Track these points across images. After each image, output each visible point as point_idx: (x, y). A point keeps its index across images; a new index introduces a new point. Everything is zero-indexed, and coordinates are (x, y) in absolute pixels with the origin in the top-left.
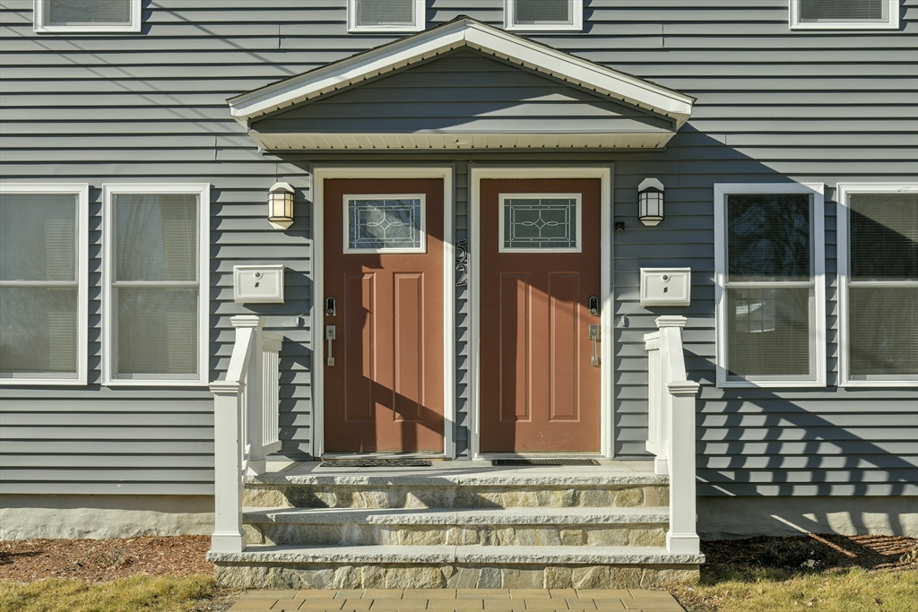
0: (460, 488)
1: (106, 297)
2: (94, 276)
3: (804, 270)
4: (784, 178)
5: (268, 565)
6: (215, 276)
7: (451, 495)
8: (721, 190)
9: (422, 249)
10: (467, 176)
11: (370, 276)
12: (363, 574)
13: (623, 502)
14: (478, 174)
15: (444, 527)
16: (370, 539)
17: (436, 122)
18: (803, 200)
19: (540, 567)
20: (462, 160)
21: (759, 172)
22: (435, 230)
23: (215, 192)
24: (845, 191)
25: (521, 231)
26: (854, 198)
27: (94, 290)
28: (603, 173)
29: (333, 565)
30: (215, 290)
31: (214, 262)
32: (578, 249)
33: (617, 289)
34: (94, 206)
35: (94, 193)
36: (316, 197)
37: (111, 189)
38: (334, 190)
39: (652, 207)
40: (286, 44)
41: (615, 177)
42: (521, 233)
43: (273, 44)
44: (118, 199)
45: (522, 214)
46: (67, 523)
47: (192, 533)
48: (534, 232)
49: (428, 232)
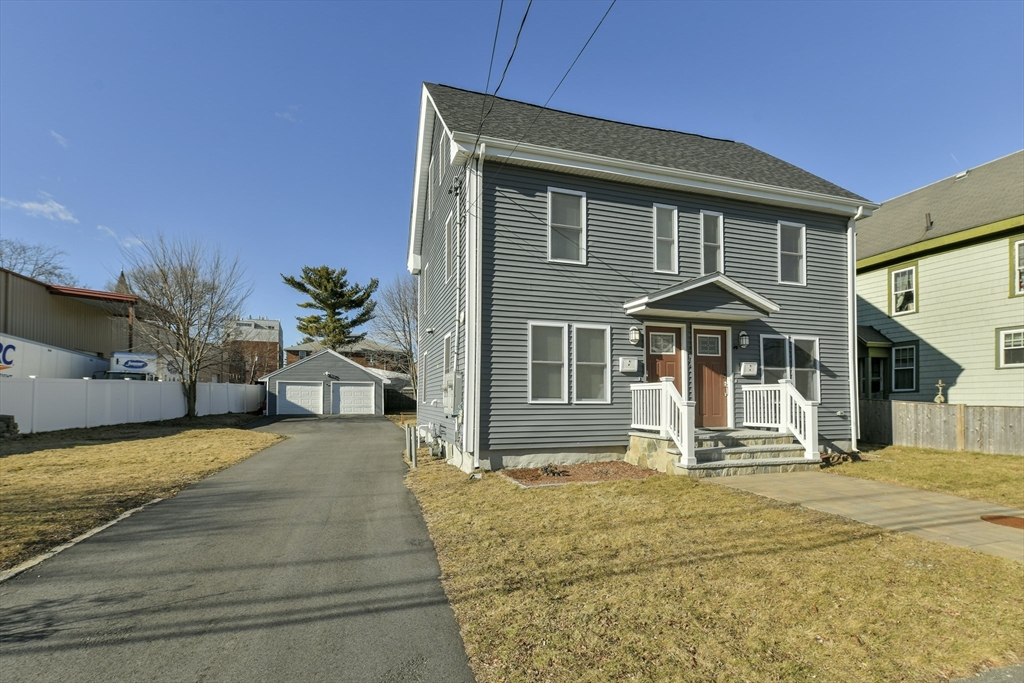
0: (733, 438)
1: (574, 368)
2: (570, 360)
3: (784, 366)
4: (778, 333)
5: (704, 469)
6: (612, 361)
7: (730, 442)
8: (762, 336)
9: (674, 353)
10: (691, 328)
11: (659, 363)
12: (732, 470)
13: (777, 443)
14: (694, 327)
15: (741, 453)
16: (721, 459)
17: (705, 308)
18: (784, 340)
19: (779, 465)
20: (689, 322)
21: (771, 331)
22: (679, 347)
23: (612, 329)
24: (794, 338)
25: (703, 348)
26: (796, 340)
27: (570, 365)
28: (728, 329)
29: (723, 468)
30: (612, 366)
31: (612, 356)
32: (720, 355)
33: (733, 370)
34: (570, 332)
35: (570, 327)
36: (643, 332)
37: (576, 326)
38: (649, 329)
39: (745, 341)
40: (635, 274)
41: (733, 330)
42: (703, 349)
43: (630, 274)
44: (578, 330)
45: (704, 342)
46: (557, 459)
47: (601, 461)
48: (706, 348)
49: (676, 347)
